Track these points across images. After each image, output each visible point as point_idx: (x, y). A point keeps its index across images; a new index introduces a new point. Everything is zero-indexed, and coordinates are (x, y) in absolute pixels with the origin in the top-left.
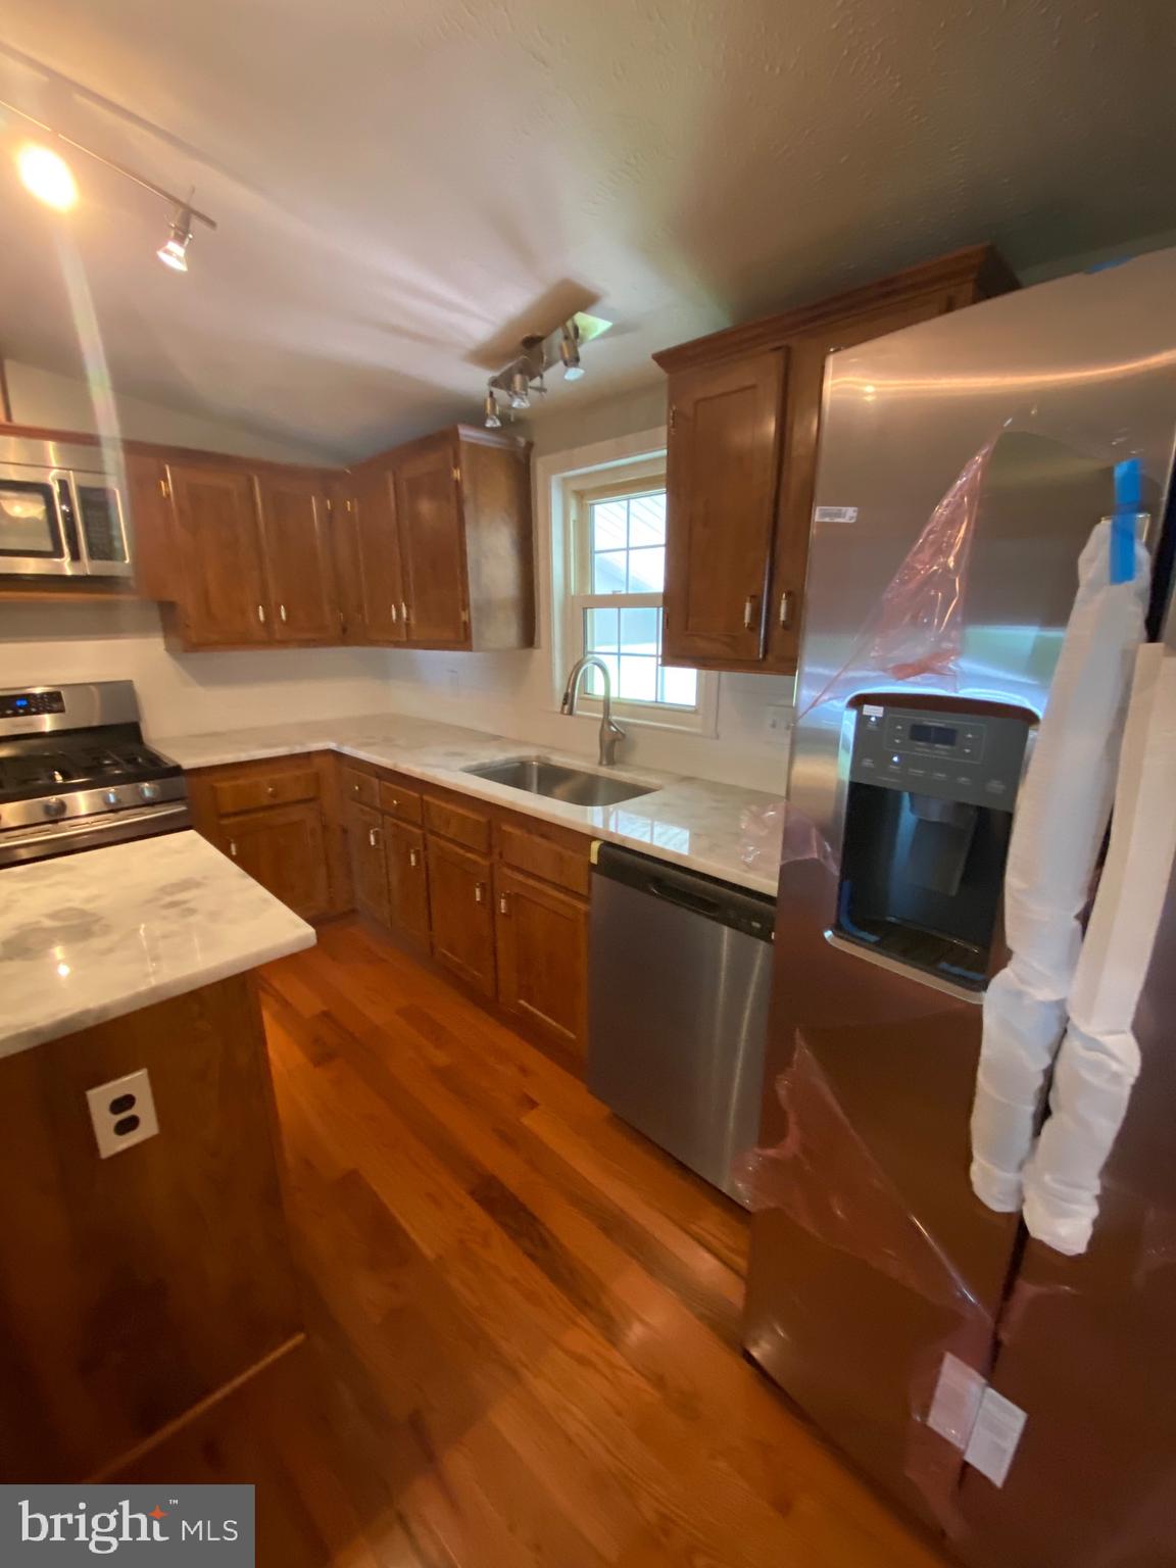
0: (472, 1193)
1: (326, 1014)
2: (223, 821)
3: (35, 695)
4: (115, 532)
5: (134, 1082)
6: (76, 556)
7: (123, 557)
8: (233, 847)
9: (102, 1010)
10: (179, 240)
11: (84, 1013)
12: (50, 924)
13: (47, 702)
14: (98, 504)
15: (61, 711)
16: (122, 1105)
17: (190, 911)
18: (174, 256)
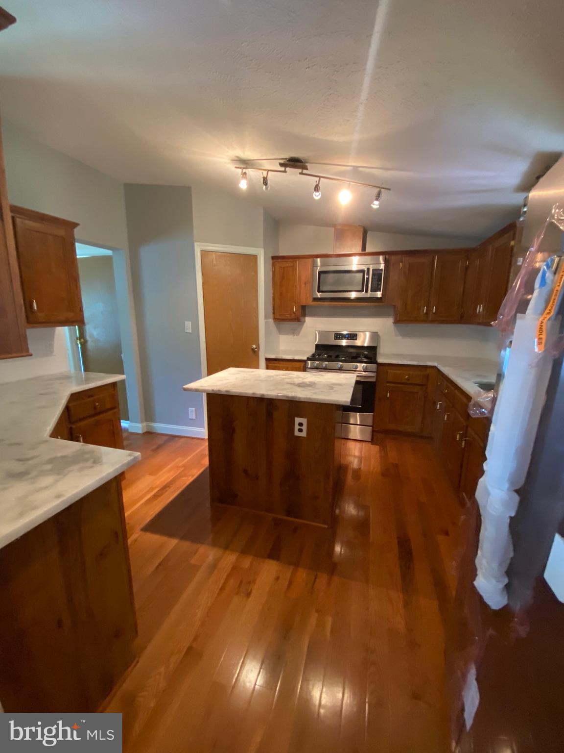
0: (398, 538)
1: (397, 465)
2: (388, 384)
3: (350, 334)
4: (380, 283)
5: (304, 421)
6: (367, 291)
7: (380, 291)
8: (388, 394)
9: (300, 398)
10: (377, 200)
11: (297, 397)
12: (308, 383)
13: (353, 336)
14: (377, 274)
15: (356, 339)
16: (301, 424)
17: (333, 389)
18: (376, 205)
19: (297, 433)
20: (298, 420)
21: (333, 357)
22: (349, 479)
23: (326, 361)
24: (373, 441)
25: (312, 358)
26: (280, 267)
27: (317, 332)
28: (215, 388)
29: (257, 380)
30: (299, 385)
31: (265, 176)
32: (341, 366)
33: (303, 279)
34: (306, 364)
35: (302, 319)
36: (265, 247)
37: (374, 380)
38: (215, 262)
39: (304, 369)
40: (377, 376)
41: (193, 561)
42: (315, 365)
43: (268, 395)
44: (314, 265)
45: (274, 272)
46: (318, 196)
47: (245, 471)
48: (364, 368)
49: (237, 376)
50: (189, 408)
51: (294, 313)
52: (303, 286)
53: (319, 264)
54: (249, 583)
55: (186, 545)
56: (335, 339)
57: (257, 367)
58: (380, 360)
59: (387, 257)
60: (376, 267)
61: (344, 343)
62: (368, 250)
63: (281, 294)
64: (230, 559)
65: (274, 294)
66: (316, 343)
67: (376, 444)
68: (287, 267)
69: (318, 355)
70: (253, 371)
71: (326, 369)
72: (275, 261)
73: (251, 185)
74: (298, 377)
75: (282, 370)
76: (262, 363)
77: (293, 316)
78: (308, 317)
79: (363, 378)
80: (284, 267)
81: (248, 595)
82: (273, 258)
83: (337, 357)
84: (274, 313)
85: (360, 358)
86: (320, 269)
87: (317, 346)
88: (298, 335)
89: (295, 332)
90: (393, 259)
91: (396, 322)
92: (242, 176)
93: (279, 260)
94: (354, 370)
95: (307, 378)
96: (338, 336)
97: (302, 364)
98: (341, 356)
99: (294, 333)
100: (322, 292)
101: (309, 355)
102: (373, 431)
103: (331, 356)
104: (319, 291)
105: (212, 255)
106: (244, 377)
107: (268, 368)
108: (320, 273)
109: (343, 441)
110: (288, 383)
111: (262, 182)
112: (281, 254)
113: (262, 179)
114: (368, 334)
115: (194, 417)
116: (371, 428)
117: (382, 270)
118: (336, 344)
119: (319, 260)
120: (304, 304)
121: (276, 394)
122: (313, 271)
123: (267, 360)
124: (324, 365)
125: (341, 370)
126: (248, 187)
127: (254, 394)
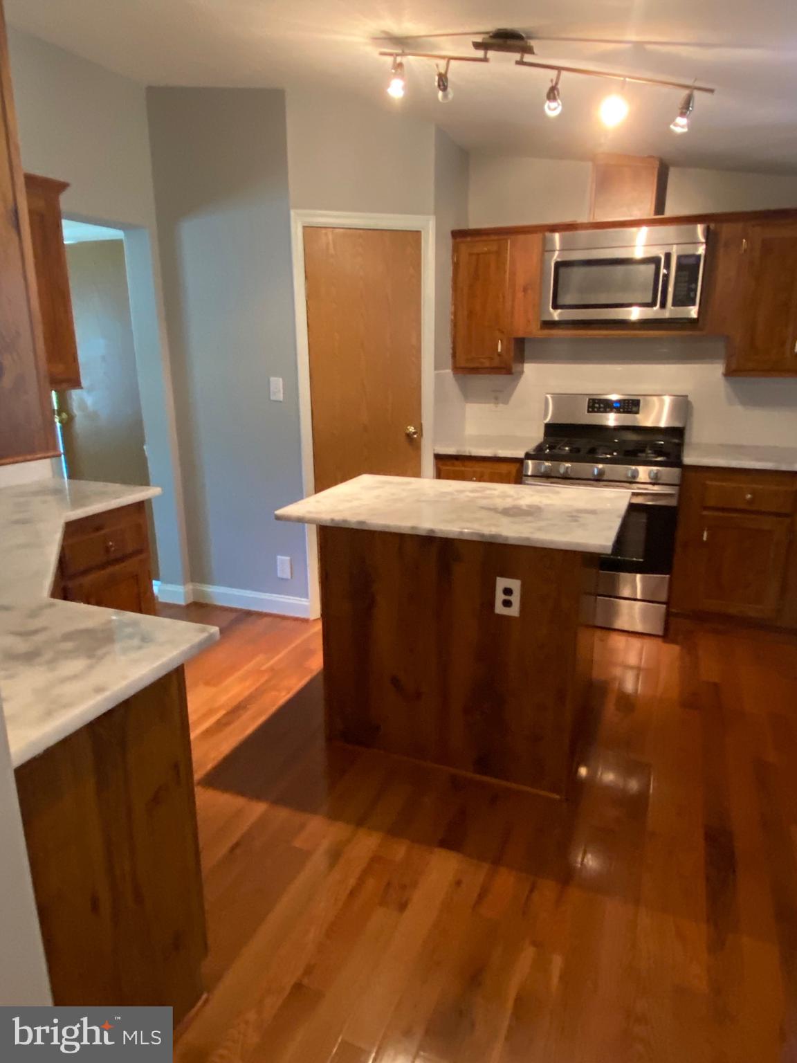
0: (707, 827)
2: (705, 513)
3: (624, 400)
4: (693, 286)
5: (515, 585)
6: (663, 305)
7: (694, 304)
8: (705, 535)
9: (507, 538)
10: (683, 114)
11: (500, 536)
12: (525, 508)
13: (630, 406)
14: (687, 267)
15: (637, 413)
16: (508, 591)
17: (576, 521)
18: (680, 125)
19: (499, 609)
20: (502, 583)
21: (583, 452)
22: (610, 711)
23: (567, 461)
24: (667, 634)
25: (537, 454)
26: (471, 254)
27: (549, 396)
28: (338, 517)
29: (418, 501)
30: (506, 512)
31: (443, 71)
32: (601, 473)
33: (521, 280)
34: (523, 466)
35: (515, 368)
36: (437, 213)
37: (673, 502)
38: (332, 251)
39: (519, 478)
40: (681, 495)
41: (298, 843)
42: (543, 469)
43: (441, 531)
44: (546, 249)
45: (456, 266)
46: (555, 109)
47: (395, 681)
48: (652, 475)
49: (376, 492)
50: (279, 557)
51: (499, 355)
52: (520, 295)
53: (558, 245)
54: (403, 887)
55: (283, 814)
56: (589, 412)
57: (417, 474)
58: (689, 459)
59: (712, 226)
60: (688, 250)
61: (612, 420)
62: (669, 212)
63: (471, 314)
64: (367, 843)
65: (455, 314)
66: (547, 420)
67: (674, 641)
68: (486, 253)
69: (550, 448)
70: (409, 483)
71: (566, 478)
72: (458, 240)
73: (413, 90)
74: (504, 496)
75: (471, 480)
76: (428, 464)
77: (496, 363)
78: (527, 363)
79: (649, 497)
80: (478, 254)
81: (403, 907)
82: (458, 235)
83: (593, 451)
84: (454, 356)
85: (644, 455)
86: (558, 256)
87: (549, 427)
88: (506, 402)
89: (500, 396)
90: (726, 230)
91: (729, 373)
92: (393, 71)
93: (469, 239)
94: (632, 480)
95: (523, 497)
96: (599, 405)
97: (513, 468)
98: (600, 451)
99: (496, 398)
100: (562, 307)
101: (530, 447)
102: (668, 615)
103: (578, 450)
104: (555, 307)
105: (326, 234)
106: (393, 494)
107: (439, 475)
108: (558, 265)
109: (599, 633)
110: (482, 508)
111: (436, 84)
112: (473, 225)
113: (437, 78)
114: (667, 400)
115: (287, 575)
116: (665, 606)
117: (699, 257)
118: (594, 423)
119: (557, 236)
120: (520, 335)
121: (459, 530)
122: (543, 262)
123: (438, 457)
124: (562, 470)
125: (599, 480)
126: (405, 96)
127: (413, 528)
